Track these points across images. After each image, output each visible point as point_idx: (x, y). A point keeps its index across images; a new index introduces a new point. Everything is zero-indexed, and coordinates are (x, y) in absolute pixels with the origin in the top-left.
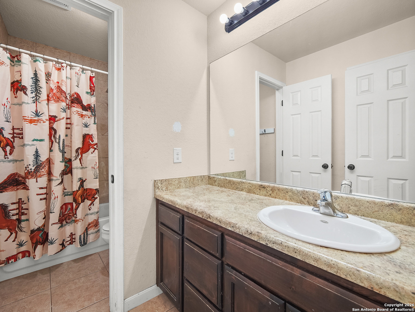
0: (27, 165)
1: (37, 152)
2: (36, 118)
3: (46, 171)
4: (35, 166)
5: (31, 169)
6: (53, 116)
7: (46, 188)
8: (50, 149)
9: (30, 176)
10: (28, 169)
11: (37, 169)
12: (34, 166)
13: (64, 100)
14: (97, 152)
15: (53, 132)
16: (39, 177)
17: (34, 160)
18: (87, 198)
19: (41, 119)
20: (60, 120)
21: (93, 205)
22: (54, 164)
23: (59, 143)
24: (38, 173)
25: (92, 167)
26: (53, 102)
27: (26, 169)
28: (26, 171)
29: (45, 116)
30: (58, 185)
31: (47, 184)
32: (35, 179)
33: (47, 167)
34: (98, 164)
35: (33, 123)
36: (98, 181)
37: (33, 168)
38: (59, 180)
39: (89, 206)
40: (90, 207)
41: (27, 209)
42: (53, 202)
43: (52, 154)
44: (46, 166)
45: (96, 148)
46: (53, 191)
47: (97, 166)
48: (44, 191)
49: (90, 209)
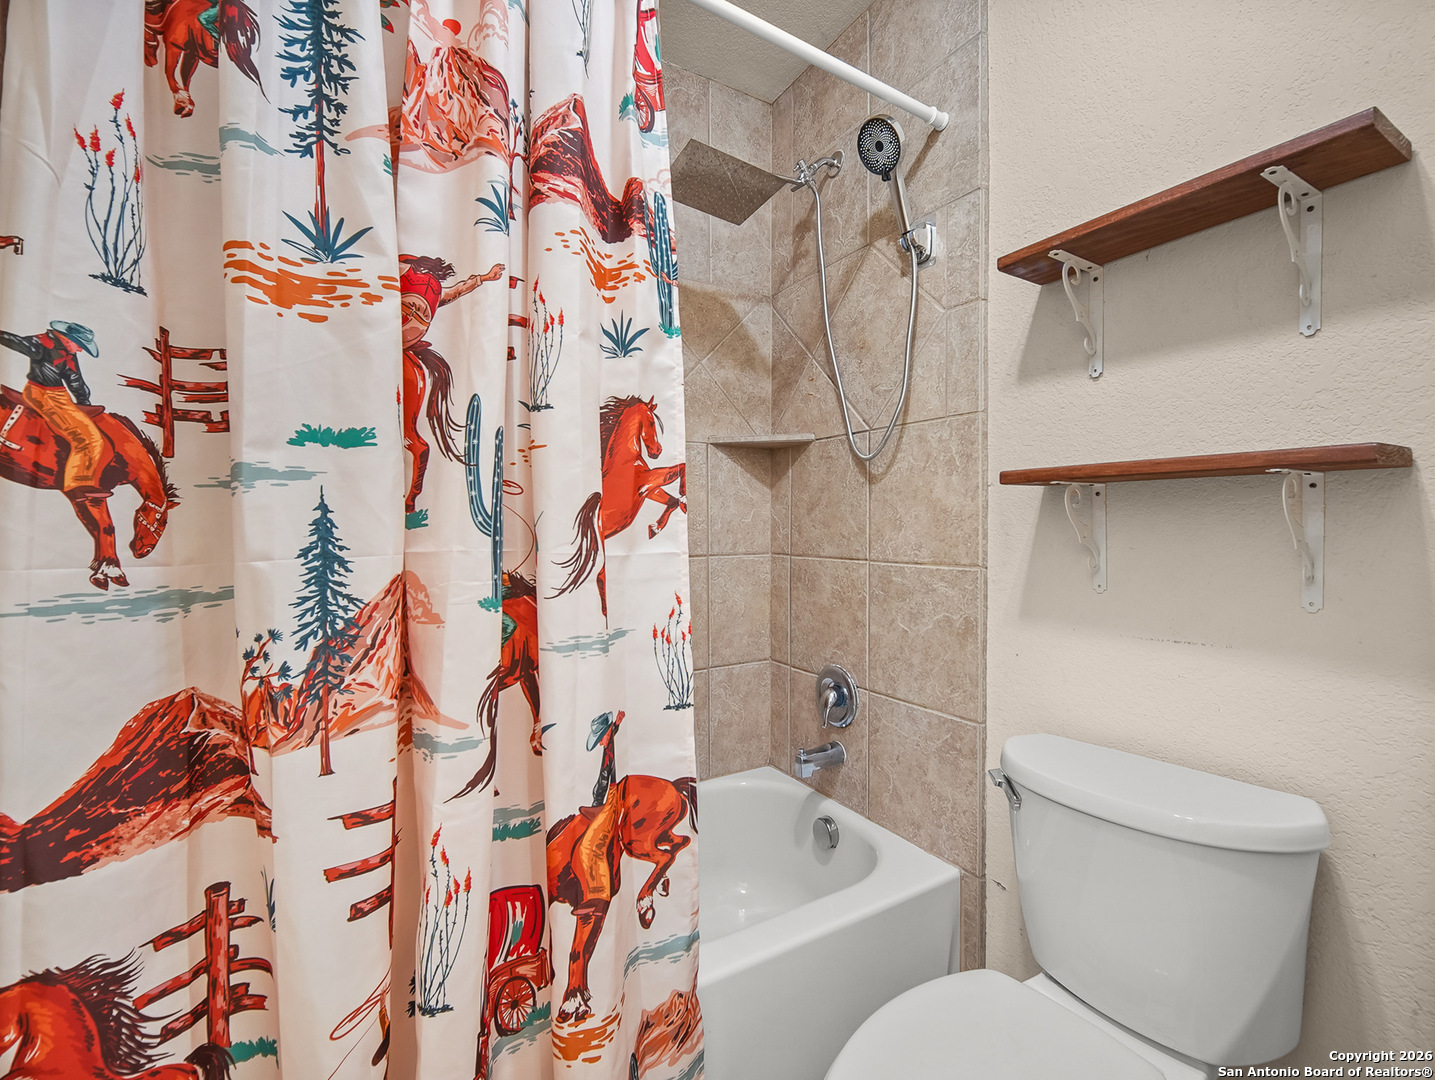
0: (258, 638)
1: (323, 527)
2: (318, 271)
3: (390, 676)
4: (313, 643)
5: (284, 670)
6: (424, 260)
7: (390, 811)
8: (410, 506)
9: (275, 730)
10: (262, 667)
11: (327, 663)
12: (304, 642)
13: (499, 136)
14: (685, 525)
15: (429, 381)
16: (341, 730)
17: (306, 593)
18: (630, 843)
19: (351, 276)
20: (472, 288)
21: (666, 887)
22: (436, 620)
23: (470, 459)
24: (335, 696)
25: (655, 631)
26: (420, 156)
27: (250, 669)
28: (251, 686)
29: (378, 250)
30: (472, 784)
31: (395, 779)
32: (315, 749)
33: (393, 641)
34: (686, 607)
35: (298, 308)
36: (690, 728)
37: (300, 661)
38: (475, 744)
39: (640, 898)
40: (646, 903)
41: (264, 966)
42: (442, 926)
43: (425, 541)
44: (390, 639)
45: (677, 495)
46: (437, 835)
47: (685, 626)
48: (375, 839)
49: (649, 915)
